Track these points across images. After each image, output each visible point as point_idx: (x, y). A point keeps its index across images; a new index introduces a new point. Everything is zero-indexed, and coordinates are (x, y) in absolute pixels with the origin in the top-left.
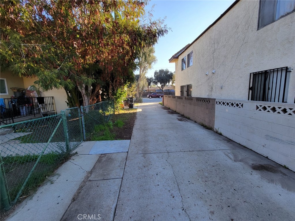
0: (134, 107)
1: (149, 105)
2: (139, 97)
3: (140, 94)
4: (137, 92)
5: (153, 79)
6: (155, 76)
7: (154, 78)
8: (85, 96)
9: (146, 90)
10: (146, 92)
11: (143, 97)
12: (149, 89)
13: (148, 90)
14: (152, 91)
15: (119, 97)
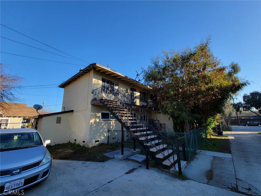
0: (224, 134)
1: (243, 134)
2: (226, 124)
3: (227, 121)
4: (223, 120)
5: (242, 104)
6: (244, 100)
7: (243, 102)
8: (187, 123)
9: (235, 117)
10: (235, 119)
11: (232, 125)
12: (239, 115)
13: (237, 116)
14: (243, 118)
15: (208, 125)
